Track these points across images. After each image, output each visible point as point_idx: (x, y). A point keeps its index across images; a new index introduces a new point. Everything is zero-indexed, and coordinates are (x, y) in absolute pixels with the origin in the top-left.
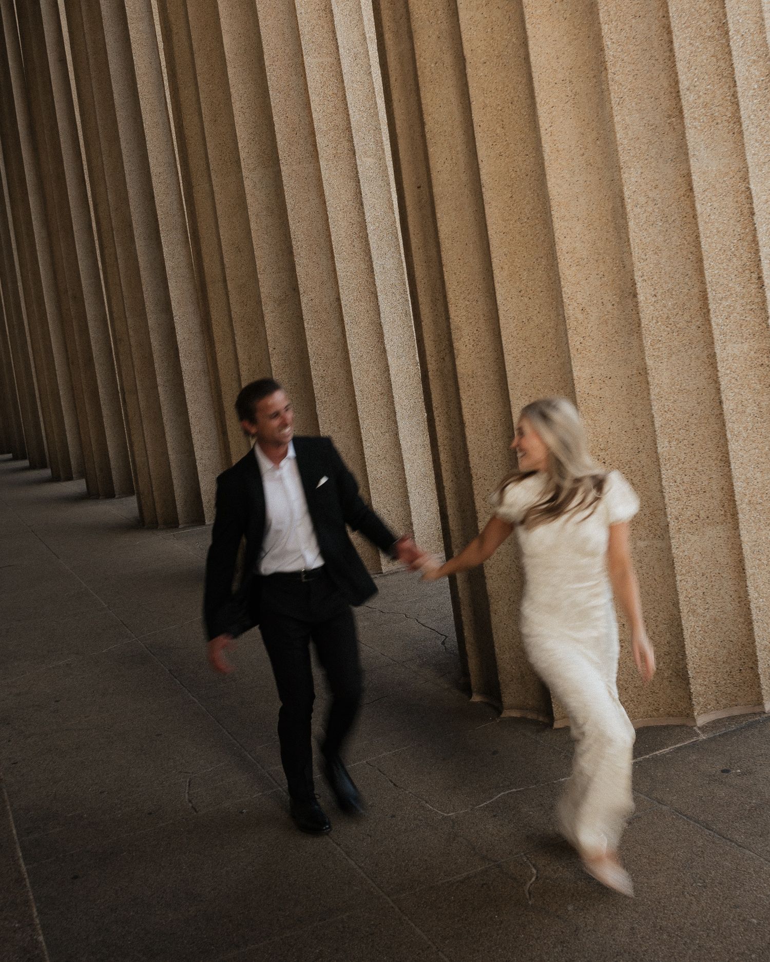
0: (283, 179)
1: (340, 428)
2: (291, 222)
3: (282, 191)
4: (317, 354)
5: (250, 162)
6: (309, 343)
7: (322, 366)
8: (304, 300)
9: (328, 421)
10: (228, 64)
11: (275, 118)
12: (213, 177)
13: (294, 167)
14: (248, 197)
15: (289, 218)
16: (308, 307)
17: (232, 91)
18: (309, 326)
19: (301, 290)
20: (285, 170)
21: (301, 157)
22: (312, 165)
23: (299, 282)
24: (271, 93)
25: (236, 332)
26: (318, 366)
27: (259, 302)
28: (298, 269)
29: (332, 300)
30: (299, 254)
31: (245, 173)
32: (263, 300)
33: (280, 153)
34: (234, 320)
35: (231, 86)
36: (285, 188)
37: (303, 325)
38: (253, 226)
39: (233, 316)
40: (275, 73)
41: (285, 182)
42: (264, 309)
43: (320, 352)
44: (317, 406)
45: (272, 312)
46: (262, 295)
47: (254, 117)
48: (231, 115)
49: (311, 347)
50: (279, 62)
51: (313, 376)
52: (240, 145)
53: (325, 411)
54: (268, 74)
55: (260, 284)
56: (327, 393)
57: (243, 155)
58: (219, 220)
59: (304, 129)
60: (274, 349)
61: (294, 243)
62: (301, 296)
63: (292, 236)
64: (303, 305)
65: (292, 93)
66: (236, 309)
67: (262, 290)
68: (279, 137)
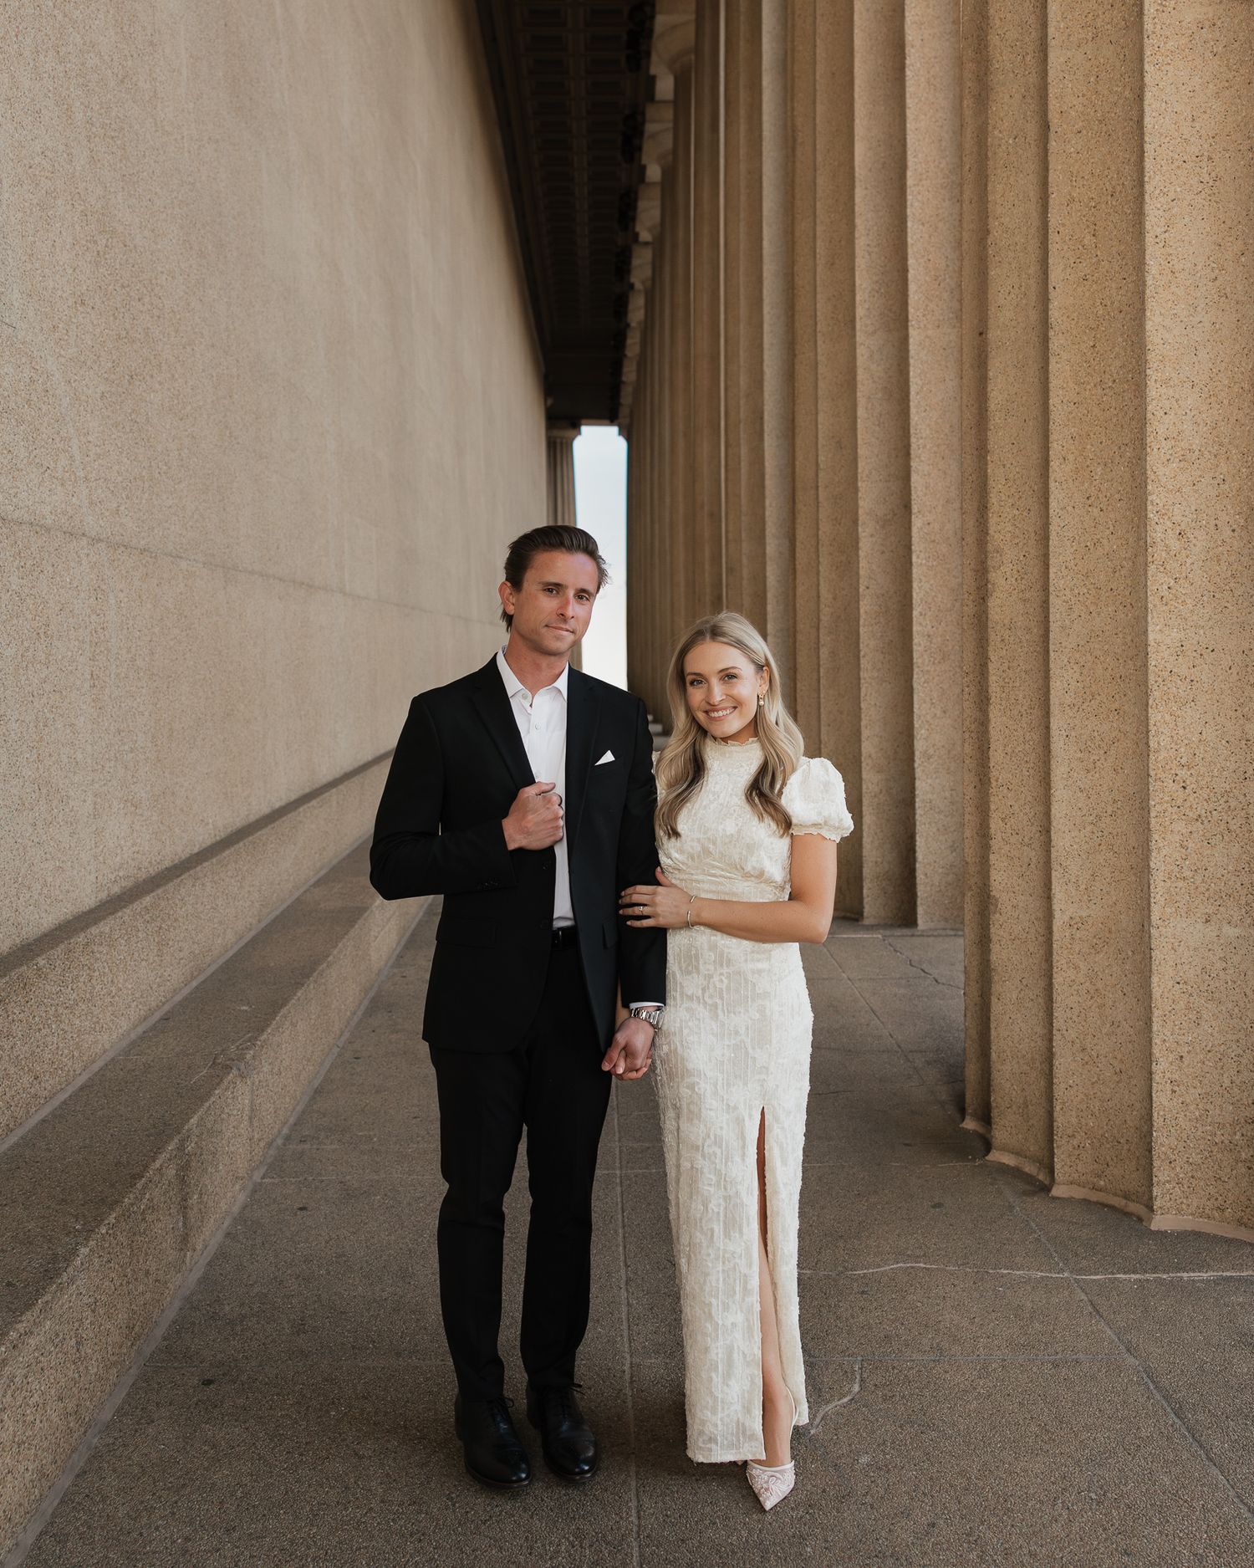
0: (911, 347)
1: (945, 712)
2: (913, 410)
3: (907, 365)
4: (926, 602)
5: (869, 322)
6: (915, 585)
7: (930, 620)
8: (917, 523)
9: (928, 699)
10: (857, 184)
11: (911, 261)
12: (820, 343)
13: (930, 332)
14: (860, 372)
15: (911, 403)
16: (921, 533)
17: (858, 221)
18: (920, 561)
19: (915, 509)
20: (915, 335)
21: (941, 318)
22: (956, 330)
23: (914, 496)
24: (909, 224)
25: (821, 560)
26: (924, 619)
27: (855, 522)
28: (914, 478)
29: (957, 527)
30: (919, 457)
31: (860, 337)
32: (860, 518)
33: (911, 310)
34: (820, 542)
35: (857, 215)
36: (912, 361)
37: (911, 559)
38: (861, 412)
39: (820, 537)
40: (919, 197)
41: (912, 353)
42: (860, 530)
43: (930, 600)
44: (915, 676)
45: (872, 536)
46: (861, 511)
47: (883, 258)
48: (852, 256)
49: (918, 591)
50: (929, 181)
51: (915, 634)
52: (858, 298)
53: (926, 685)
54: (909, 197)
55: (860, 494)
56: (932, 659)
57: (860, 312)
58: (820, 402)
59: (951, 277)
60: (868, 588)
61: (913, 440)
62: (913, 516)
63: (912, 431)
64: (914, 530)
65: (940, 225)
66: (825, 528)
67: (861, 503)
68: (912, 287)
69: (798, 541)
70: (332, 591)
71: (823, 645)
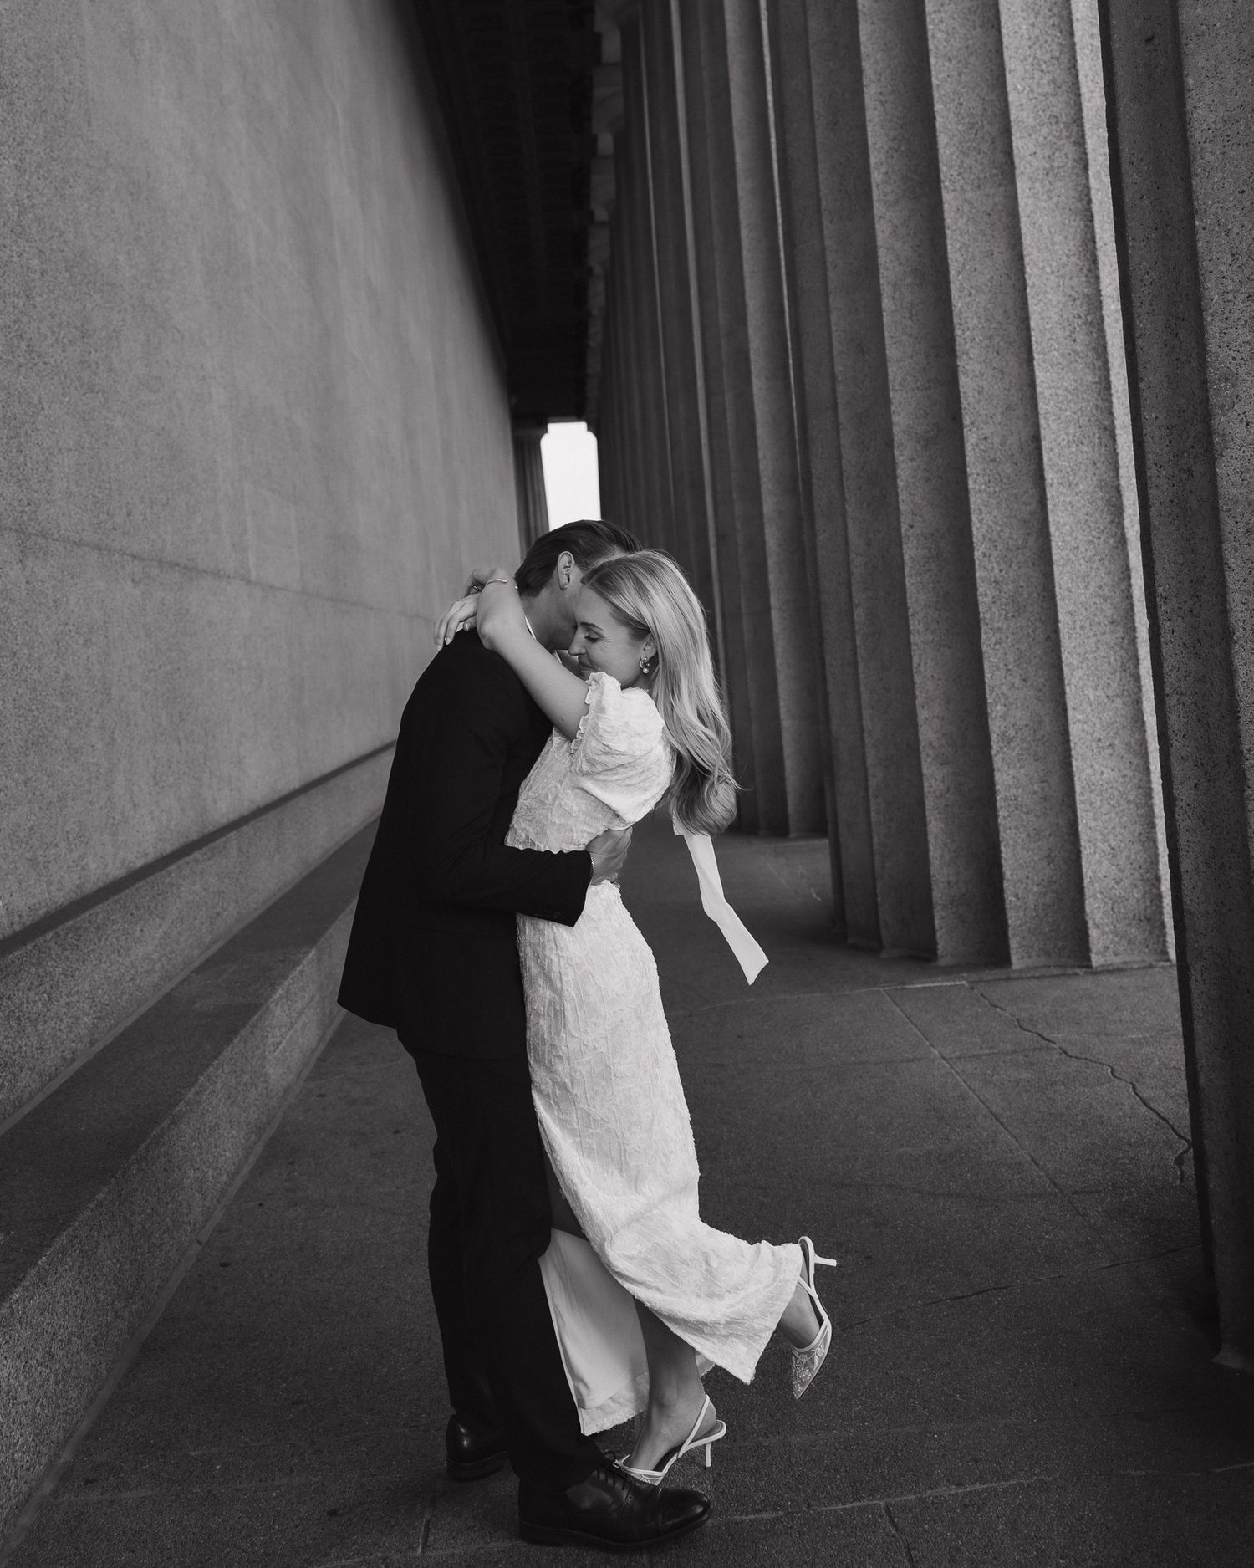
0: (946, 215)
1: (1025, 680)
2: (955, 294)
3: (943, 237)
4: (990, 539)
5: (888, 189)
6: (974, 518)
7: (998, 563)
8: (971, 438)
9: (1001, 665)
10: (861, 18)
11: (938, 107)
12: (826, 223)
13: (969, 195)
14: (882, 252)
15: (953, 286)
16: (977, 450)
17: (865, 64)
18: (977, 487)
19: (967, 420)
20: (950, 200)
21: (982, 176)
22: (1002, 189)
23: (964, 404)
24: (933, 60)
25: (847, 496)
26: (990, 561)
27: (890, 444)
28: (963, 380)
29: (1023, 439)
30: (967, 354)
31: (878, 209)
32: (896, 438)
33: (943, 168)
34: (845, 475)
35: (864, 56)
36: (948, 232)
37: (966, 483)
38: (886, 303)
39: (844, 467)
40: (942, 27)
41: (948, 222)
42: (896, 453)
43: (995, 536)
44: (984, 636)
45: (912, 460)
46: (896, 429)
47: (900, 109)
48: (861, 109)
49: (978, 525)
50: (952, 6)
51: (979, 581)
52: (873, 160)
53: (998, 646)
54: (930, 27)
55: (893, 408)
56: (1004, 612)
57: (876, 177)
58: (831, 298)
59: (991, 124)
60: (912, 527)
61: (958, 332)
62: (965, 430)
63: (956, 320)
64: (968, 448)
65: (972, 60)
66: (849, 455)
67: (895, 419)
68: (942, 140)
69: (814, 476)
70: (229, 577)
71: (857, 606)
